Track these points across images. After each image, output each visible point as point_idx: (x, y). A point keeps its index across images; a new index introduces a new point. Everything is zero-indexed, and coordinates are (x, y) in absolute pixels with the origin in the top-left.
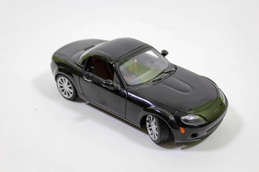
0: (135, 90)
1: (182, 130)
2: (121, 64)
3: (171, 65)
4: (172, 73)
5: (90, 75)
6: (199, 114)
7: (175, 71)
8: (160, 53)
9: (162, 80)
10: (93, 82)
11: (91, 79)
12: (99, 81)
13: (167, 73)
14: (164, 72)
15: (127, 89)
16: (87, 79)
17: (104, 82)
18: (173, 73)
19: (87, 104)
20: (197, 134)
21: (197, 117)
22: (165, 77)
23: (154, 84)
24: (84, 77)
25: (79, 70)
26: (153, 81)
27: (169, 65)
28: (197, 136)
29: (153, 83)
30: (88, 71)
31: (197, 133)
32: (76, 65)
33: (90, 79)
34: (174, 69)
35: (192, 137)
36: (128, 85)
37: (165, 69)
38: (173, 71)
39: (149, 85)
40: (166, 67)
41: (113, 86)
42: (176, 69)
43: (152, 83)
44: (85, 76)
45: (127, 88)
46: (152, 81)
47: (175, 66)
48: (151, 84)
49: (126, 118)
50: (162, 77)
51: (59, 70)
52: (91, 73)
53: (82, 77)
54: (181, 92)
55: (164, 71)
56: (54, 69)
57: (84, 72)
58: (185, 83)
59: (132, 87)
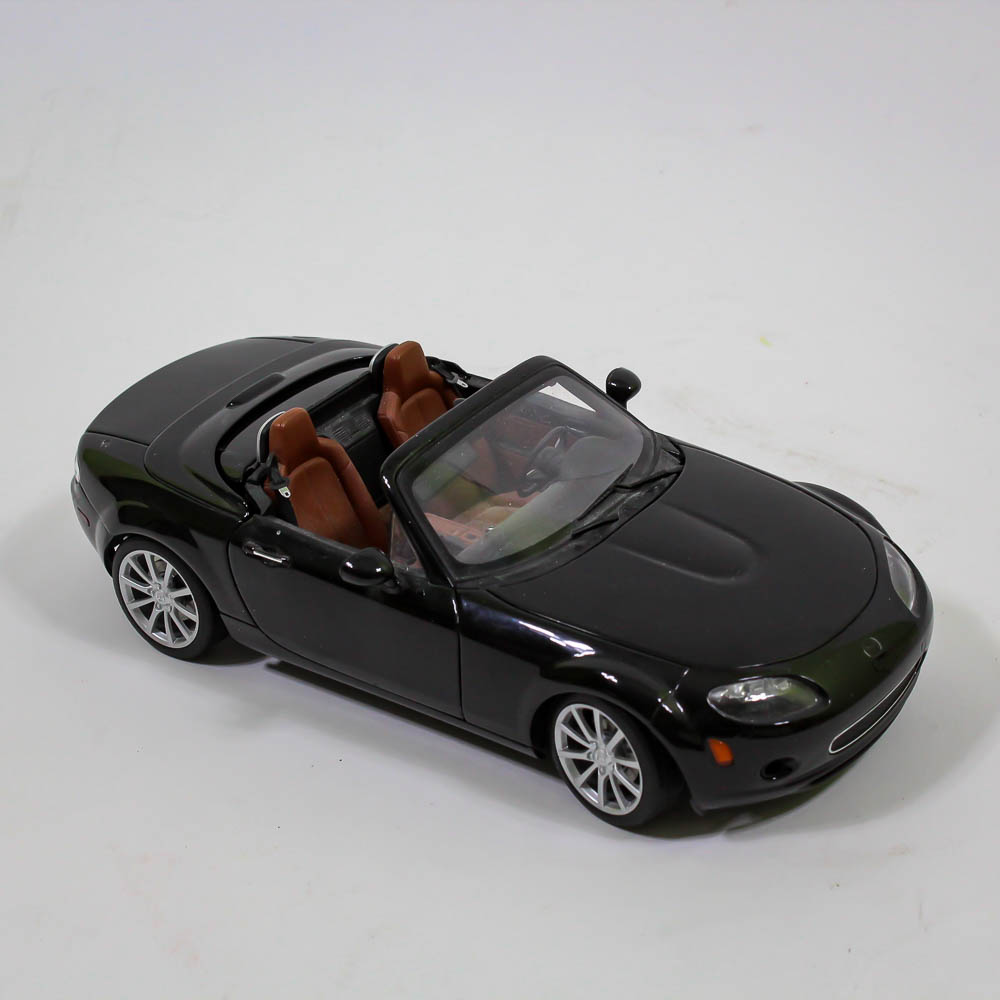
0: (495, 587)
1: (721, 751)
2: (419, 470)
3: (659, 444)
4: (661, 485)
5: (278, 533)
6: (789, 671)
7: (678, 473)
8: (598, 391)
9: (614, 526)
10: (296, 565)
11: (285, 552)
12: (325, 557)
13: (636, 487)
14: (623, 484)
15: (455, 583)
16: (266, 550)
17: (349, 564)
18: (667, 484)
19: (271, 667)
20: (789, 764)
21: (785, 687)
22: (628, 507)
23: (578, 548)
24: (250, 543)
25: (224, 513)
26: (576, 536)
27: (646, 442)
28: (790, 770)
29: (574, 543)
30: (263, 512)
31: (788, 760)
32: (202, 485)
33: (278, 549)
34: (671, 465)
35: (767, 779)
36: (460, 567)
37: (627, 471)
38: (667, 475)
39: (553, 555)
40: (633, 458)
41: (389, 575)
42: (682, 460)
43: (570, 545)
44: (256, 538)
45: (457, 579)
46: (569, 537)
47: (676, 444)
48: (563, 550)
49: (464, 720)
50: (618, 512)
51: (124, 516)
52: (279, 521)
53: (239, 544)
54: (703, 577)
55: (622, 477)
56: (96, 516)
57: (245, 520)
58: (726, 528)
59: (479, 575)
